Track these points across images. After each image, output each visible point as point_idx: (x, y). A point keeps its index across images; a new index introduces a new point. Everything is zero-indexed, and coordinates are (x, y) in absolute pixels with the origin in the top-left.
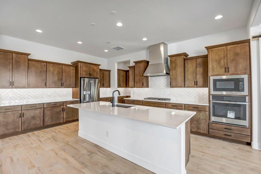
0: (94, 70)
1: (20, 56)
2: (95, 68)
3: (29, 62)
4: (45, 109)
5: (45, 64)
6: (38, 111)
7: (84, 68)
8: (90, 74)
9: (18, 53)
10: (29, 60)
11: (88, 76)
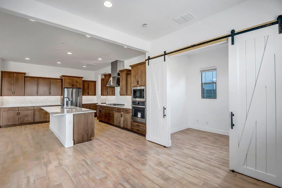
0: (77, 82)
1: (18, 74)
2: (78, 80)
3: (26, 78)
4: (35, 110)
5: (37, 79)
6: (30, 112)
7: (68, 81)
8: (73, 85)
9: (18, 73)
10: (25, 77)
11: (71, 87)
